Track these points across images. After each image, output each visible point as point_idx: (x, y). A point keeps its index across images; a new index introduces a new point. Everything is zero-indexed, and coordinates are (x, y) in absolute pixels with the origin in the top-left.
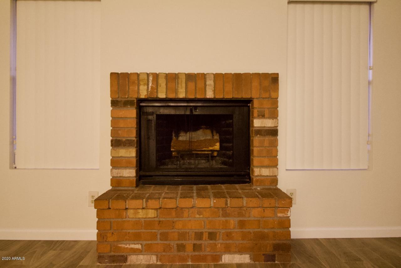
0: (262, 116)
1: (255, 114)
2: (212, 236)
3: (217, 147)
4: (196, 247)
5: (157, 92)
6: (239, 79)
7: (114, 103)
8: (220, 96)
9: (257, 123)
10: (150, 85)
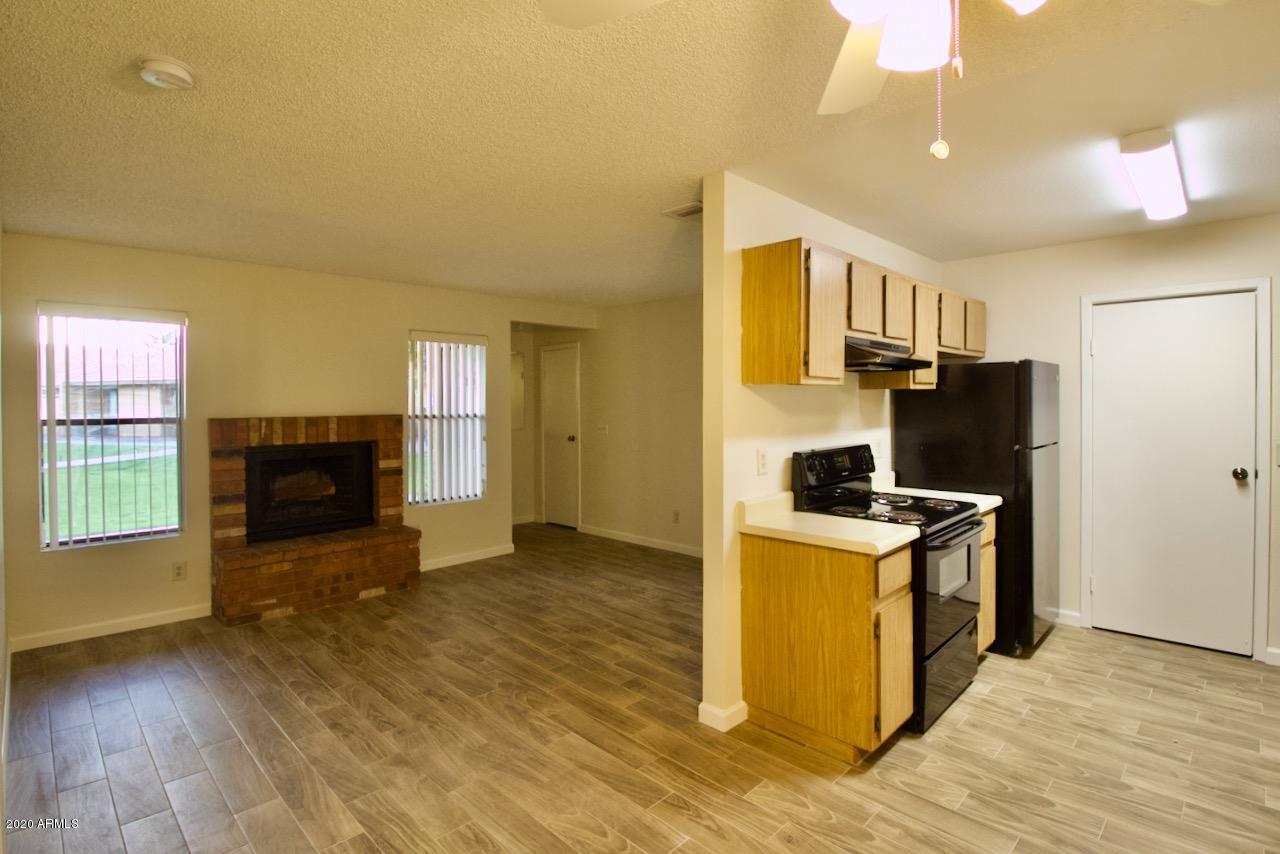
0: (387, 457)
1: (381, 456)
2: (349, 577)
3: (332, 490)
4: (334, 590)
5: (272, 439)
6: (364, 421)
7: (215, 454)
8: (344, 440)
9: (383, 464)
10: (263, 431)
